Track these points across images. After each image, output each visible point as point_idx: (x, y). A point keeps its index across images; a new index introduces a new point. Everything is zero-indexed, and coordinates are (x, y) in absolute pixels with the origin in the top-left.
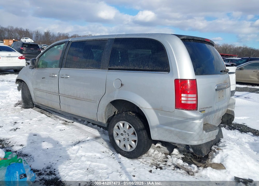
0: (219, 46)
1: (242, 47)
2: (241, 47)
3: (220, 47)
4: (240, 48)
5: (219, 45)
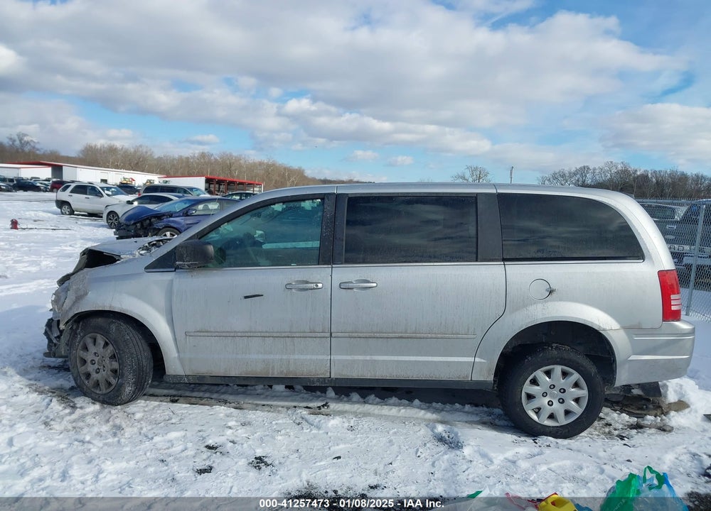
0: (212, 158)
1: (266, 161)
2: (263, 163)
3: (216, 160)
4: (261, 164)
5: (212, 155)
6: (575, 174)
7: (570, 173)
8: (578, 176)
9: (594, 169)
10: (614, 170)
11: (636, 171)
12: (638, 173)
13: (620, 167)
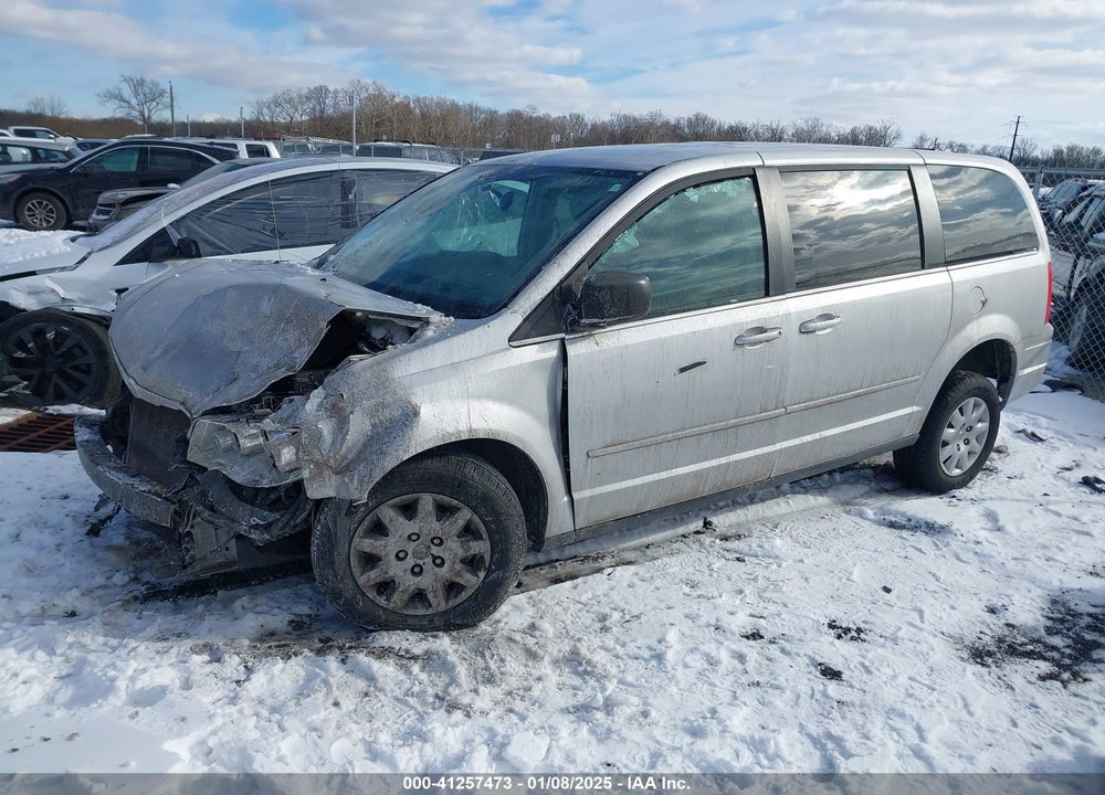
6: (308, 99)
7: (300, 96)
8: (313, 102)
9: (336, 92)
10: (364, 95)
11: (394, 97)
12: (397, 100)
13: (371, 91)
